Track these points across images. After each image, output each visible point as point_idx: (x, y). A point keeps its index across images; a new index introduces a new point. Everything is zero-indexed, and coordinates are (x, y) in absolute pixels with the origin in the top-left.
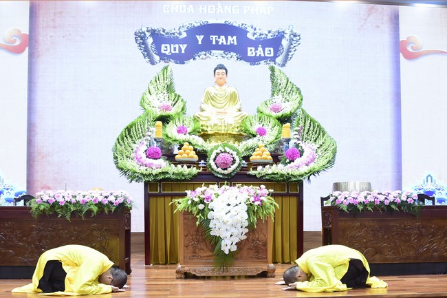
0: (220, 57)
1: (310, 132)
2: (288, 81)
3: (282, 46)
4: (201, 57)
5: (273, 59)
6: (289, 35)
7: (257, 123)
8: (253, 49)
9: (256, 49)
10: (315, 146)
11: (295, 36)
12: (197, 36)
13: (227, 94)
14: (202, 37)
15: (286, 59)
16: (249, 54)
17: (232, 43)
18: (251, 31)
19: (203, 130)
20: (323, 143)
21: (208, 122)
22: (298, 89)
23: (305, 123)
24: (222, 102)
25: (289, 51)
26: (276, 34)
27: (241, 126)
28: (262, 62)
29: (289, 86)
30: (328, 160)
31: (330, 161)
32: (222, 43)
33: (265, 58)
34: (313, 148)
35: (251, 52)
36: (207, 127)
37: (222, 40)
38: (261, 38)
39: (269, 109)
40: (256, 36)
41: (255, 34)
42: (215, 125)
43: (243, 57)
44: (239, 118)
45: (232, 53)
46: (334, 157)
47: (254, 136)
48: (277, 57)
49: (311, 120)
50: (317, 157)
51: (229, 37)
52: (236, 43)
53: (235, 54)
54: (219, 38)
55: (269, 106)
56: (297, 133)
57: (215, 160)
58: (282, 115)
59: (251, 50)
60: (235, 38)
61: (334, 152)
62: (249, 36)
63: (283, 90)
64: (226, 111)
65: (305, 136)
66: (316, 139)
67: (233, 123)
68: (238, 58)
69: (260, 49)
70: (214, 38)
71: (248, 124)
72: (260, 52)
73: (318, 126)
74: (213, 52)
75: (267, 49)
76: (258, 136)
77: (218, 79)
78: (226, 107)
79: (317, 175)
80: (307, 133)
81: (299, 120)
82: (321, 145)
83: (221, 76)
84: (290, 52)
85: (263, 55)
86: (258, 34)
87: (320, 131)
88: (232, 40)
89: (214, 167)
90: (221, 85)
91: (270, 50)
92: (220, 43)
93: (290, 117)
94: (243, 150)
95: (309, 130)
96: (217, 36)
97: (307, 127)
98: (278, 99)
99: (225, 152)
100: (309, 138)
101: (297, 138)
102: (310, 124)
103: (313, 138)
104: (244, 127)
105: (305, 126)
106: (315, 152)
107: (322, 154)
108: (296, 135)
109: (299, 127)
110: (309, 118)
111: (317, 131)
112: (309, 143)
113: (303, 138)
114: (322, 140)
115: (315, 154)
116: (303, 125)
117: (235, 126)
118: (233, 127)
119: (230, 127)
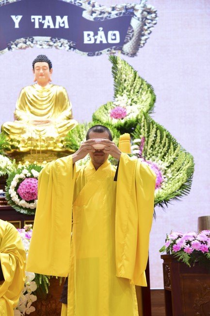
0: (45, 46)
1: (156, 145)
2: (135, 76)
3: (131, 27)
4: (19, 46)
5: (119, 47)
6: (140, 11)
8: (92, 33)
9: (96, 34)
11: (149, 13)
12: (13, 17)
13: (51, 96)
14: (20, 17)
15: (137, 46)
16: (86, 41)
17: (62, 25)
18: (88, 8)
19: (13, 147)
20: (175, 160)
21: (22, 136)
22: (149, 86)
23: (149, 132)
24: (44, 107)
25: (141, 34)
26: (123, 11)
27: (67, 140)
28: (105, 52)
29: (138, 82)
30: (180, 183)
31: (183, 185)
32: (49, 26)
33: (108, 46)
34: (159, 167)
35: (88, 38)
36: (19, 142)
37: (48, 22)
38: (102, 18)
39: (109, 115)
40: (94, 15)
41: (93, 12)
42: (30, 139)
43: (78, 45)
44: (64, 128)
45: (62, 40)
46: (189, 180)
48: (125, 43)
49: (157, 129)
50: (166, 180)
51: (58, 18)
52: (67, 26)
53: (66, 41)
54: (44, 19)
55: (110, 111)
56: (136, 146)
57: (16, 188)
58: (126, 123)
59: (89, 35)
60: (65, 18)
61: (190, 173)
62: (86, 15)
63: (129, 88)
64: (49, 119)
65: (149, 151)
66: (165, 154)
67: (56, 136)
68: (70, 47)
69: (101, 33)
70: (36, 19)
71: (76, 137)
72: (101, 37)
73: (167, 136)
74: (36, 38)
75: (110, 33)
77: (37, 76)
78: (50, 114)
79: (164, 205)
80: (152, 147)
81: (140, 129)
82: (172, 163)
83: (41, 71)
84: (143, 35)
85: (105, 42)
86: (98, 12)
87: (169, 143)
88: (63, 21)
89: (15, 198)
90: (43, 84)
91: (115, 35)
92: (45, 27)
93: (136, 125)
95: (154, 142)
96: (41, 17)
97: (152, 139)
98: (122, 101)
99: (32, 176)
100: (155, 153)
101: (137, 154)
102: (156, 134)
103: (161, 153)
104: (70, 141)
105: (148, 137)
106: (162, 173)
107: (173, 175)
108: (136, 149)
109: (139, 138)
110: (155, 126)
111: (165, 143)
112: (154, 160)
113: (146, 153)
114: (174, 156)
115: (163, 176)
116: (146, 135)
117: (57, 141)
118: (54, 141)
119: (51, 142)
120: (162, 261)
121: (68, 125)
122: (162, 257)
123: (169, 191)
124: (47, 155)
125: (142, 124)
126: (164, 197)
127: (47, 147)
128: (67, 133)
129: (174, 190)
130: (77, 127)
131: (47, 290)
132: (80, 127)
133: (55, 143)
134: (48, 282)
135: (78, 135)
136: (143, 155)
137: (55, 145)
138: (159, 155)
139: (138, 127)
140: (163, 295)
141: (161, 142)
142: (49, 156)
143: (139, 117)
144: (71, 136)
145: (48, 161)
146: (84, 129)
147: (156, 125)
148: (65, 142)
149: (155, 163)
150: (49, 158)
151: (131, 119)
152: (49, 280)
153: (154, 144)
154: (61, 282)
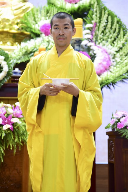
1: (107, 31)
7: (43, 18)
10: (113, 50)
20: (124, 45)
23: (100, 18)
27: (22, 23)
34: (109, 51)
44: (21, 11)
47: (38, 36)
49: (109, 15)
50: (115, 64)
56: (88, 31)
58: (79, 8)
64: (5, 1)
65: (100, 36)
66: (115, 40)
67: (11, 18)
71: (30, 20)
73: (118, 22)
76: (43, 35)
79: (111, 87)
80: (103, 32)
81: (93, 14)
82: (121, 48)
87: (119, 29)
93: (89, 10)
94: (21, 54)
95: (105, 27)
97: (103, 24)
100: (105, 38)
101: (88, 39)
102: (107, 20)
103: (111, 38)
104: (25, 23)
105: (100, 22)
106: (111, 57)
107: (121, 60)
108: (88, 34)
109: (91, 23)
110: (106, 12)
111: (115, 29)
112: (104, 45)
113: (97, 38)
114: (123, 41)
115: (112, 60)
116: (98, 21)
117: (13, 23)
118: (10, 23)
119: (7, 24)
120: (107, 137)
121: (24, 8)
122: (108, 133)
123: (117, 75)
124: (3, 36)
125: (95, 10)
126: (111, 79)
127: (3, 28)
128: (22, 15)
129: (121, 74)
130: (32, 10)
131: (2, 159)
132: (35, 10)
133: (11, 25)
134: (3, 152)
135: (33, 18)
136: (94, 40)
137: (11, 27)
138: (109, 40)
139: (90, 12)
140: (107, 169)
141: (111, 28)
142: (5, 37)
143: (92, 3)
144: (26, 19)
145: (4, 41)
146: (39, 12)
147: (108, 11)
148: (21, 25)
149: (105, 47)
150: (5, 39)
151: (85, 4)
152: (4, 151)
153: (105, 29)
154: (15, 152)
